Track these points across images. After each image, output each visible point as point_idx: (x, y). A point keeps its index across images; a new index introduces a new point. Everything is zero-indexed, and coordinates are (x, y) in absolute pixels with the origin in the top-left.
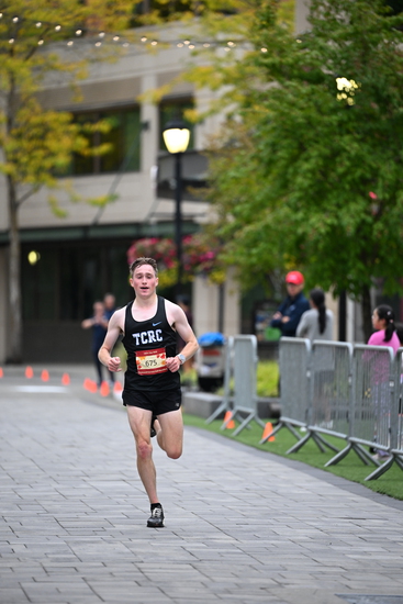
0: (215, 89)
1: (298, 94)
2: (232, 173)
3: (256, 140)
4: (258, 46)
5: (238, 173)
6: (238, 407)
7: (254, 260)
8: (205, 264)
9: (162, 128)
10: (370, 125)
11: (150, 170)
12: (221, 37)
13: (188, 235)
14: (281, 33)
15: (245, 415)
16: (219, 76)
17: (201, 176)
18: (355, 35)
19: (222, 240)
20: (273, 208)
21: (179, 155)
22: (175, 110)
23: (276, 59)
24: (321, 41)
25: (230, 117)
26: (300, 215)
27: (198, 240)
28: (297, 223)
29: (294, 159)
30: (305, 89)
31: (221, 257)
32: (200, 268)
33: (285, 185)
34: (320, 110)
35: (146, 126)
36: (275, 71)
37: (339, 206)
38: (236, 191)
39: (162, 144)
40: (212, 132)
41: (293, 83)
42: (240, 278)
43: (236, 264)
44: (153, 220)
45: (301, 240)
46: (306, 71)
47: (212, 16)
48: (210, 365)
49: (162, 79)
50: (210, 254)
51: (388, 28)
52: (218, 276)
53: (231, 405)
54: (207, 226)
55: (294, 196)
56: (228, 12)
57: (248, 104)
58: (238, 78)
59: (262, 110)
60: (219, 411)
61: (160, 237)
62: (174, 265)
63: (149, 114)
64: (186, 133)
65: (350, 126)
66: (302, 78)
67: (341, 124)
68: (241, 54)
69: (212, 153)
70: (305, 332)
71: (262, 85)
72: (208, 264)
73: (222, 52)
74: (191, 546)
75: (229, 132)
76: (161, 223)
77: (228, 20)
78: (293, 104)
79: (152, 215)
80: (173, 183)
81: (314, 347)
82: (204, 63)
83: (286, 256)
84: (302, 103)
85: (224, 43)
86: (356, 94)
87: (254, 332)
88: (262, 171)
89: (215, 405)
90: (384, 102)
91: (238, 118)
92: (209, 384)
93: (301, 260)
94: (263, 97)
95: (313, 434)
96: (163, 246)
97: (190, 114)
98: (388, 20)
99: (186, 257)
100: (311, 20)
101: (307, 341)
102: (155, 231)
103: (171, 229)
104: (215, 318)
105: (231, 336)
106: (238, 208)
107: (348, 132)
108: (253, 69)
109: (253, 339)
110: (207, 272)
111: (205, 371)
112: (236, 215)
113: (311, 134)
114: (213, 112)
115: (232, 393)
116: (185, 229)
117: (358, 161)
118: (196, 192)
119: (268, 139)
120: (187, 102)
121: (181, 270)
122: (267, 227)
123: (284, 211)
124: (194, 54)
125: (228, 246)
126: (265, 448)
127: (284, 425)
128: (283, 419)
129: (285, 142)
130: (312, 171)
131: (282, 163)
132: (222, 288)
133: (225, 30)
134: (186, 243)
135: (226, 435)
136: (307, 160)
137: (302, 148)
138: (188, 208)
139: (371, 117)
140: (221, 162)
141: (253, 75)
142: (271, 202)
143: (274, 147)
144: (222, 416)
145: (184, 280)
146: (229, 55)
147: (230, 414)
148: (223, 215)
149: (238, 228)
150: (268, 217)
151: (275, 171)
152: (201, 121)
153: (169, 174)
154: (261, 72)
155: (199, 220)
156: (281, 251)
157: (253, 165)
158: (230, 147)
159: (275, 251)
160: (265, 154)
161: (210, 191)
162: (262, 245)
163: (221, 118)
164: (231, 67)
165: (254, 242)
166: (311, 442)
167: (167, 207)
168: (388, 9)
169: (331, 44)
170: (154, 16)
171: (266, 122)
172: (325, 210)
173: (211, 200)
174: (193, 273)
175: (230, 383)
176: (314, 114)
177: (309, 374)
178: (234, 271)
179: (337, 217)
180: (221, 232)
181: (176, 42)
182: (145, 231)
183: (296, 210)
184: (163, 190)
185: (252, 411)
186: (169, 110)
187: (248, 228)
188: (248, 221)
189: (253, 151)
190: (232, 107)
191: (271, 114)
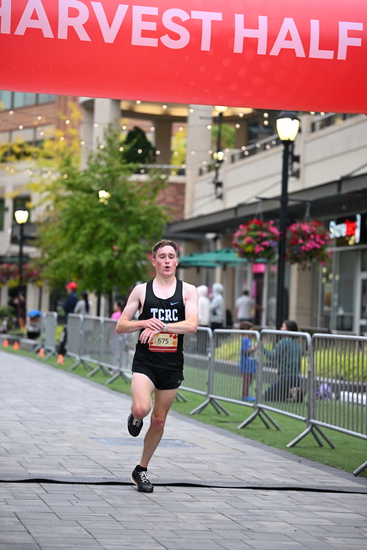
0: (41, 193)
1: (81, 197)
2: (48, 234)
3: (60, 219)
4: (63, 174)
5: (51, 233)
6: (47, 347)
7: (57, 276)
8: (33, 277)
9: (15, 210)
10: (115, 214)
11: (8, 230)
12: (45, 169)
13: (26, 263)
14: (74, 169)
15: (49, 351)
16: (43, 188)
17: (33, 234)
18: (109, 172)
19: (42, 266)
20: (68, 251)
21: (22, 225)
22: (21, 202)
23: (70, 181)
24: (92, 174)
25: (48, 207)
26: (80, 255)
27: (30, 266)
28: (79, 259)
29: (78, 229)
30: (85, 195)
31: (42, 274)
32: (31, 279)
33: (73, 240)
34: (91, 205)
35: (7, 209)
36: (70, 186)
37: (99, 252)
38: (49, 242)
39: (14, 218)
40: (39, 214)
41: (79, 193)
42: (50, 284)
43: (49, 278)
44: (9, 255)
45: (80, 268)
46: (85, 187)
47: (41, 160)
48: (33, 326)
49: (15, 188)
50: (36, 272)
51: (124, 170)
52: (39, 283)
53: (43, 346)
54: (35, 259)
55: (78, 246)
56: (49, 157)
57: (57, 200)
58: (53, 189)
59: (64, 204)
60: (37, 348)
61: (11, 263)
62: (18, 278)
63: (9, 203)
64: (26, 213)
65: (106, 214)
66: (84, 190)
67: (101, 213)
68: (55, 177)
69: (38, 224)
70: (79, 312)
71: (64, 192)
72: (34, 278)
73: (45, 176)
74: (21, 413)
75: (47, 215)
76: (12, 257)
77: (49, 162)
78: (78, 203)
79: (9, 251)
80: (19, 237)
81: (85, 319)
82: (36, 181)
83: (73, 274)
84: (83, 202)
85: (46, 172)
86: (109, 200)
87: (55, 310)
88: (62, 233)
89: (35, 346)
90: (122, 204)
91: (52, 208)
92: (33, 335)
93: (80, 277)
94: (64, 198)
95: (82, 361)
96: (13, 268)
97: (29, 205)
98: (125, 166)
99: (24, 273)
100: (88, 163)
101: (81, 316)
102: (9, 260)
103: (17, 260)
104: (37, 303)
105: (45, 312)
106: (50, 251)
107: (105, 217)
108: (59, 185)
109: (55, 314)
110: (34, 281)
111: (31, 329)
112: (50, 254)
113: (86, 217)
114: (40, 204)
115: (44, 340)
116: (24, 260)
117: (109, 231)
118: (30, 242)
119: (66, 218)
120: (27, 199)
121: (21, 280)
122: (64, 261)
123: (72, 253)
124: (32, 176)
125: (45, 269)
126: (59, 367)
127: (69, 356)
128: (69, 353)
129: (75, 220)
130: (87, 235)
131: (72, 230)
132: (41, 289)
133: (47, 166)
134: (24, 267)
135: (40, 360)
136: (85, 229)
137: (82, 223)
138: (26, 250)
139: (115, 210)
140: (43, 228)
141: (60, 188)
142: (67, 248)
143: (69, 222)
144: (38, 351)
145: (23, 284)
146: (49, 178)
147: (42, 351)
148: (43, 253)
149: (50, 260)
150: (65, 256)
151: (70, 233)
152: (34, 208)
153: (17, 233)
154: (64, 187)
155: (32, 256)
156: (71, 272)
157: (58, 230)
158: (47, 222)
159: (68, 272)
160: (65, 225)
161: (37, 242)
162: (61, 269)
163: (44, 207)
164: (49, 183)
165: (57, 267)
166: (81, 366)
167: (16, 249)
168: (124, 161)
169: (98, 176)
170: (13, 158)
171: (65, 210)
172: (91, 253)
173: (38, 246)
174: (27, 281)
175: (43, 335)
176: (88, 208)
177: (82, 332)
178: (47, 281)
179: (98, 256)
180: (42, 262)
181: (23, 171)
182: (5, 260)
183: (78, 252)
184: (14, 240)
185: (53, 349)
186: (19, 203)
187: (55, 261)
188: (55, 257)
189: (58, 223)
190: (49, 202)
191: (68, 206)
